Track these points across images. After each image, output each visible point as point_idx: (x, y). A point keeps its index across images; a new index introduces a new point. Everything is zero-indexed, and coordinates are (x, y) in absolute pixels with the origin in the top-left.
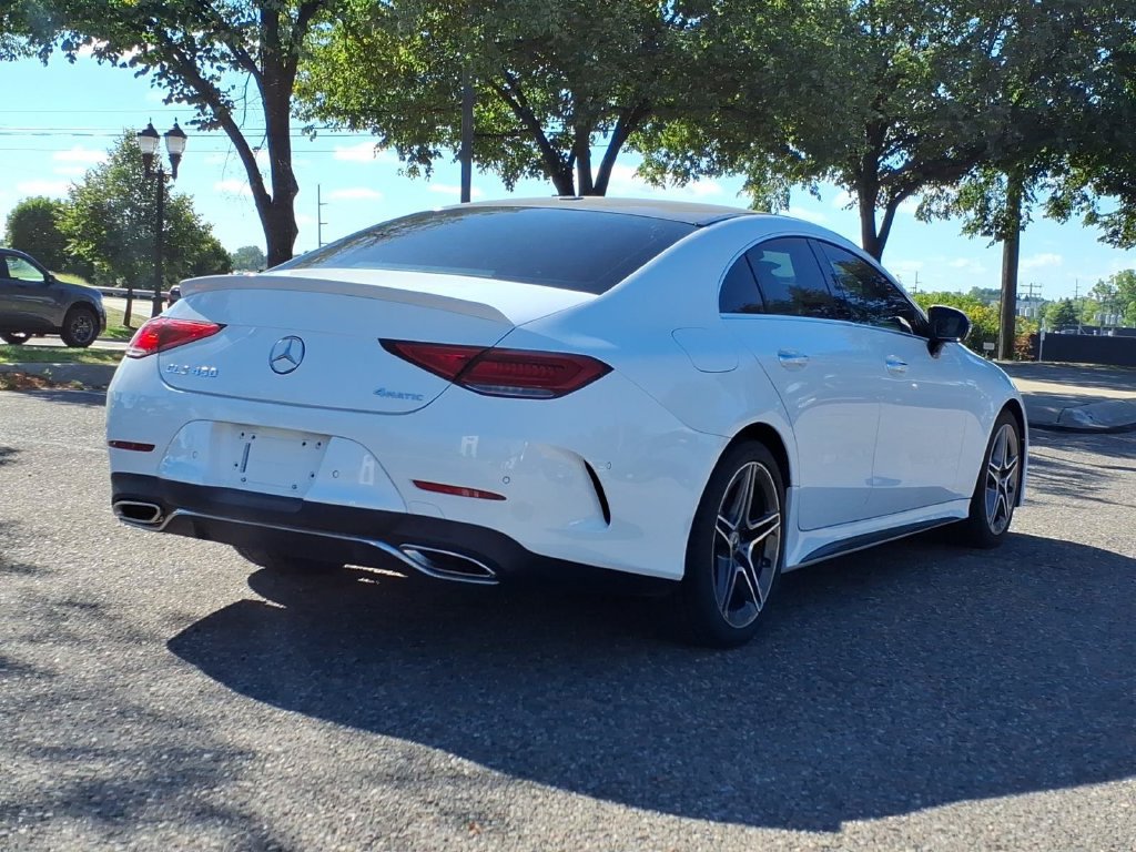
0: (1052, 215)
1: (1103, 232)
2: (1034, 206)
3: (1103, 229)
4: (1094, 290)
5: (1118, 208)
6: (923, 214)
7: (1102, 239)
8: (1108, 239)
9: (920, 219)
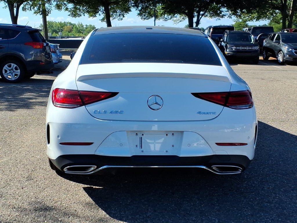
0: (57, 9)
1: (69, 13)
2: (52, 6)
3: (69, 12)
4: (40, 26)
5: (72, 7)
6: (24, 9)
7: (69, 15)
8: (71, 15)
9: (23, 11)
